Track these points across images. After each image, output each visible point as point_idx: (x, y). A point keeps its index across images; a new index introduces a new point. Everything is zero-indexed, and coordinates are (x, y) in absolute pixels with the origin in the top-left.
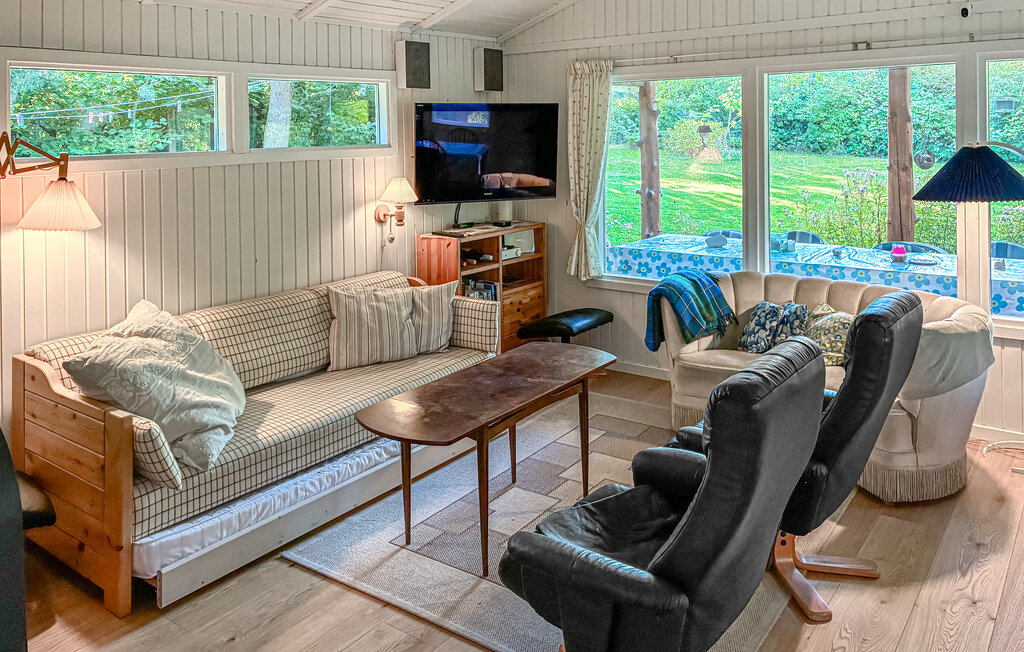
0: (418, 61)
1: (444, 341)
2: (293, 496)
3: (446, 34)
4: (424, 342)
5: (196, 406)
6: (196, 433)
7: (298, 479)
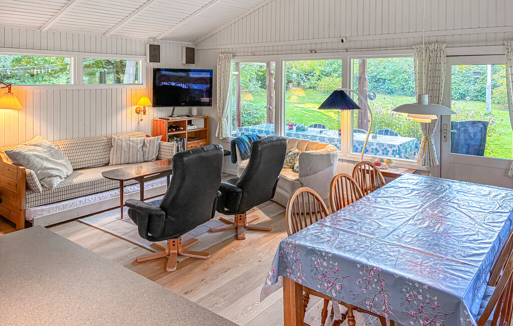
0: (155, 52)
1: (154, 157)
2: (84, 202)
3: (169, 41)
4: (146, 157)
5: (50, 169)
6: (49, 177)
7: (87, 197)
